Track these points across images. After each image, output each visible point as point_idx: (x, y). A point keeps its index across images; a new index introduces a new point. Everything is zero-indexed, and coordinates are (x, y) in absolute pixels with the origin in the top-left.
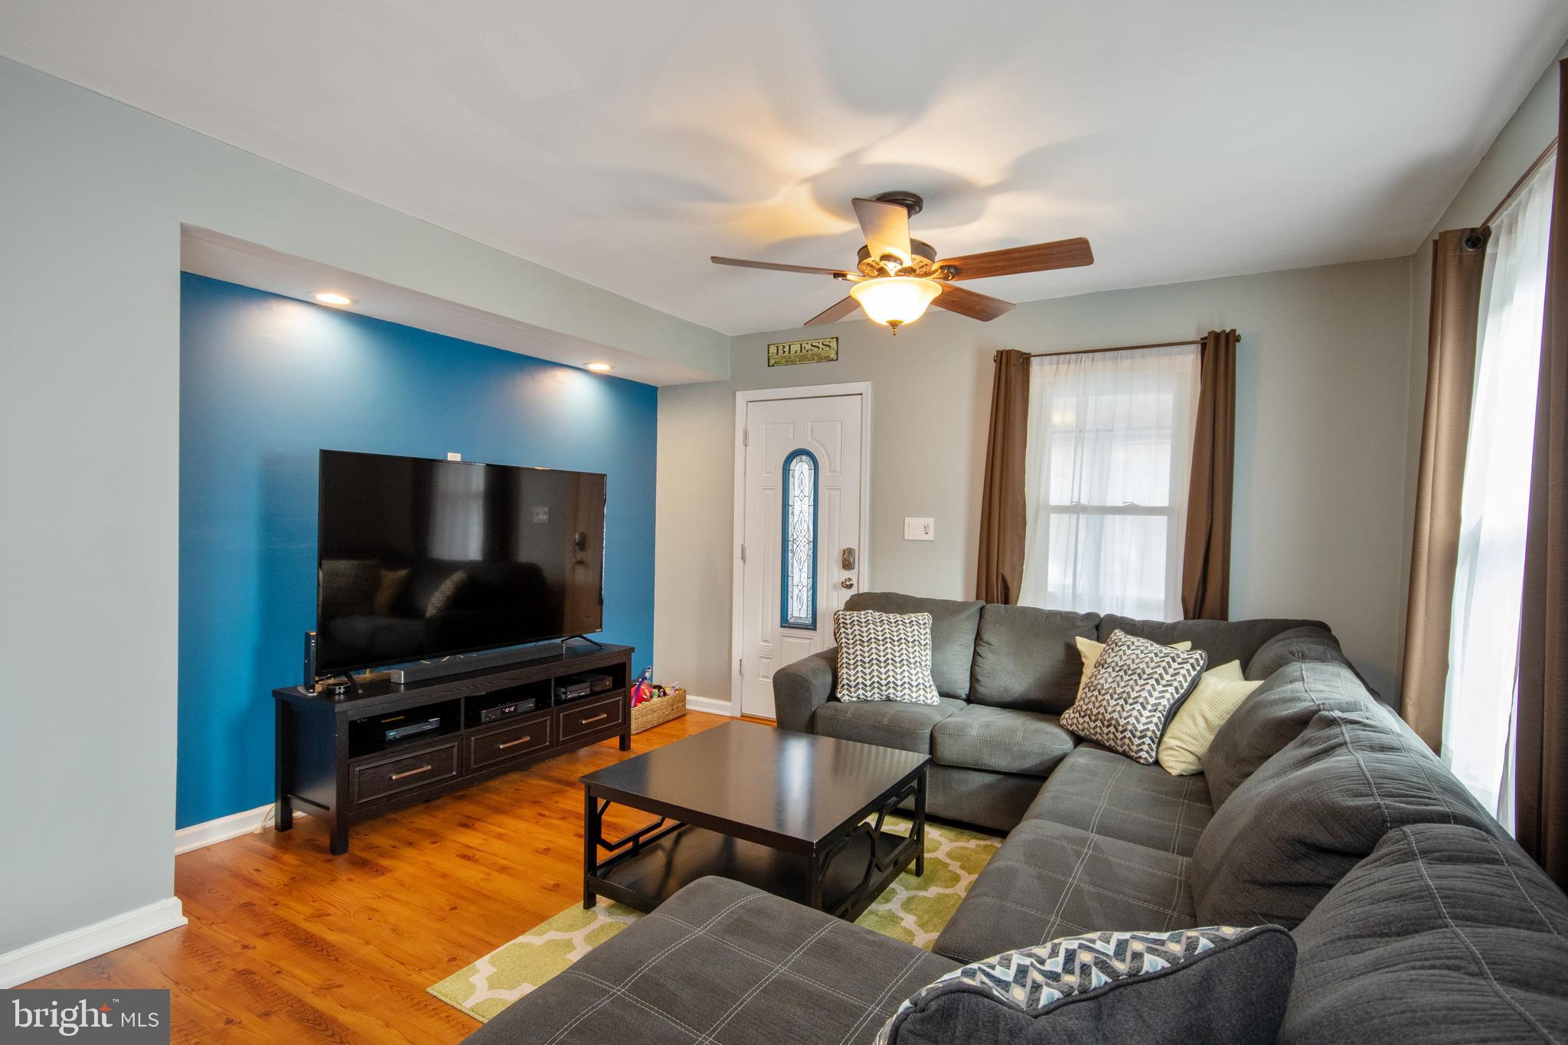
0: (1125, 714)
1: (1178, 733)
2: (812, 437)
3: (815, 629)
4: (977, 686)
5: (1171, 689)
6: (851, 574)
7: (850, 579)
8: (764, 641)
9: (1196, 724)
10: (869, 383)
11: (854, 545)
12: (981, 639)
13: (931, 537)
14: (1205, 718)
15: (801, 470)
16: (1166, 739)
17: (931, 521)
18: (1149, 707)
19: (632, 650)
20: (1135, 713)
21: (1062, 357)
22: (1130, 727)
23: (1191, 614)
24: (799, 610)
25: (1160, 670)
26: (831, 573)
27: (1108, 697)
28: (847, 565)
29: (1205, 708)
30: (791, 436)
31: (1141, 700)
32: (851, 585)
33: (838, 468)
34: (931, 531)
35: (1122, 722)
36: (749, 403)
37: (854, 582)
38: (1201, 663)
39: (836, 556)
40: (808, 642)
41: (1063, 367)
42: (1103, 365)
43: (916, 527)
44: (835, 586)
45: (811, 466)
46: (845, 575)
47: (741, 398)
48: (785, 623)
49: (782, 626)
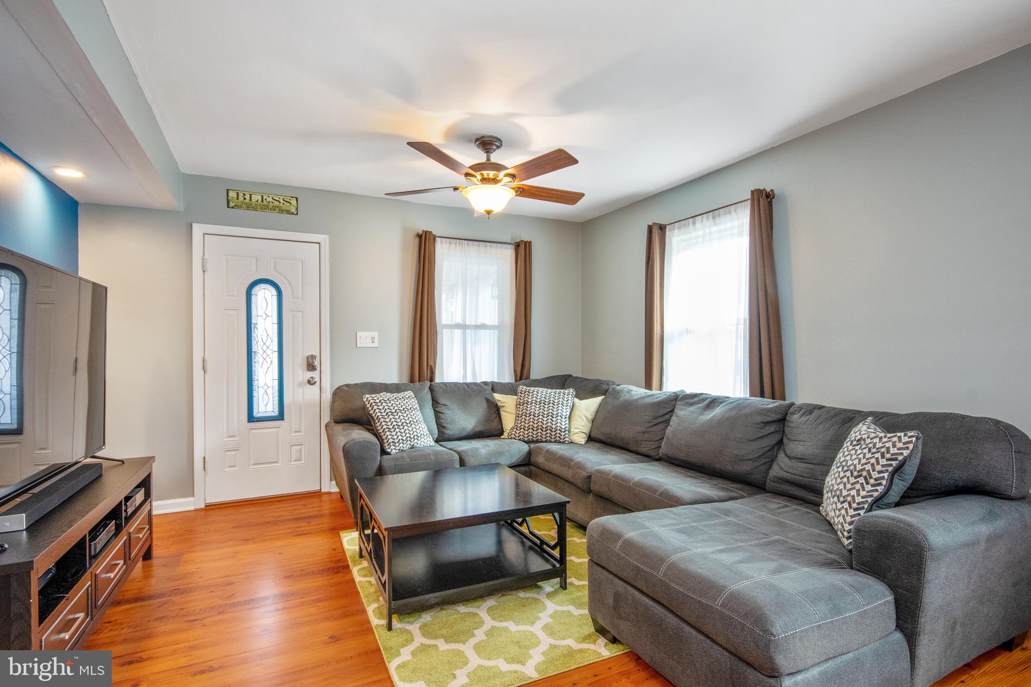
0: (554, 423)
1: (577, 426)
2: (275, 270)
3: (283, 419)
4: (445, 433)
6: (315, 374)
7: (312, 378)
8: (230, 437)
9: (583, 420)
10: (327, 237)
11: (316, 353)
12: (438, 403)
13: (376, 344)
14: (585, 417)
15: (265, 297)
16: (572, 430)
17: (376, 334)
18: (564, 417)
19: (152, 459)
20: (559, 421)
21: (452, 240)
22: (558, 428)
23: (518, 378)
24: (266, 405)
25: (561, 400)
26: (296, 374)
28: (311, 367)
29: (584, 412)
30: (254, 268)
31: (558, 414)
32: (315, 382)
33: (300, 296)
34: (376, 340)
35: (554, 427)
36: (205, 235)
37: (317, 380)
38: (574, 393)
39: (301, 361)
40: (276, 430)
41: (453, 246)
42: (473, 248)
43: (365, 339)
44: (300, 384)
45: (274, 292)
46: (310, 374)
47: (198, 229)
48: (251, 418)
49: (249, 421)
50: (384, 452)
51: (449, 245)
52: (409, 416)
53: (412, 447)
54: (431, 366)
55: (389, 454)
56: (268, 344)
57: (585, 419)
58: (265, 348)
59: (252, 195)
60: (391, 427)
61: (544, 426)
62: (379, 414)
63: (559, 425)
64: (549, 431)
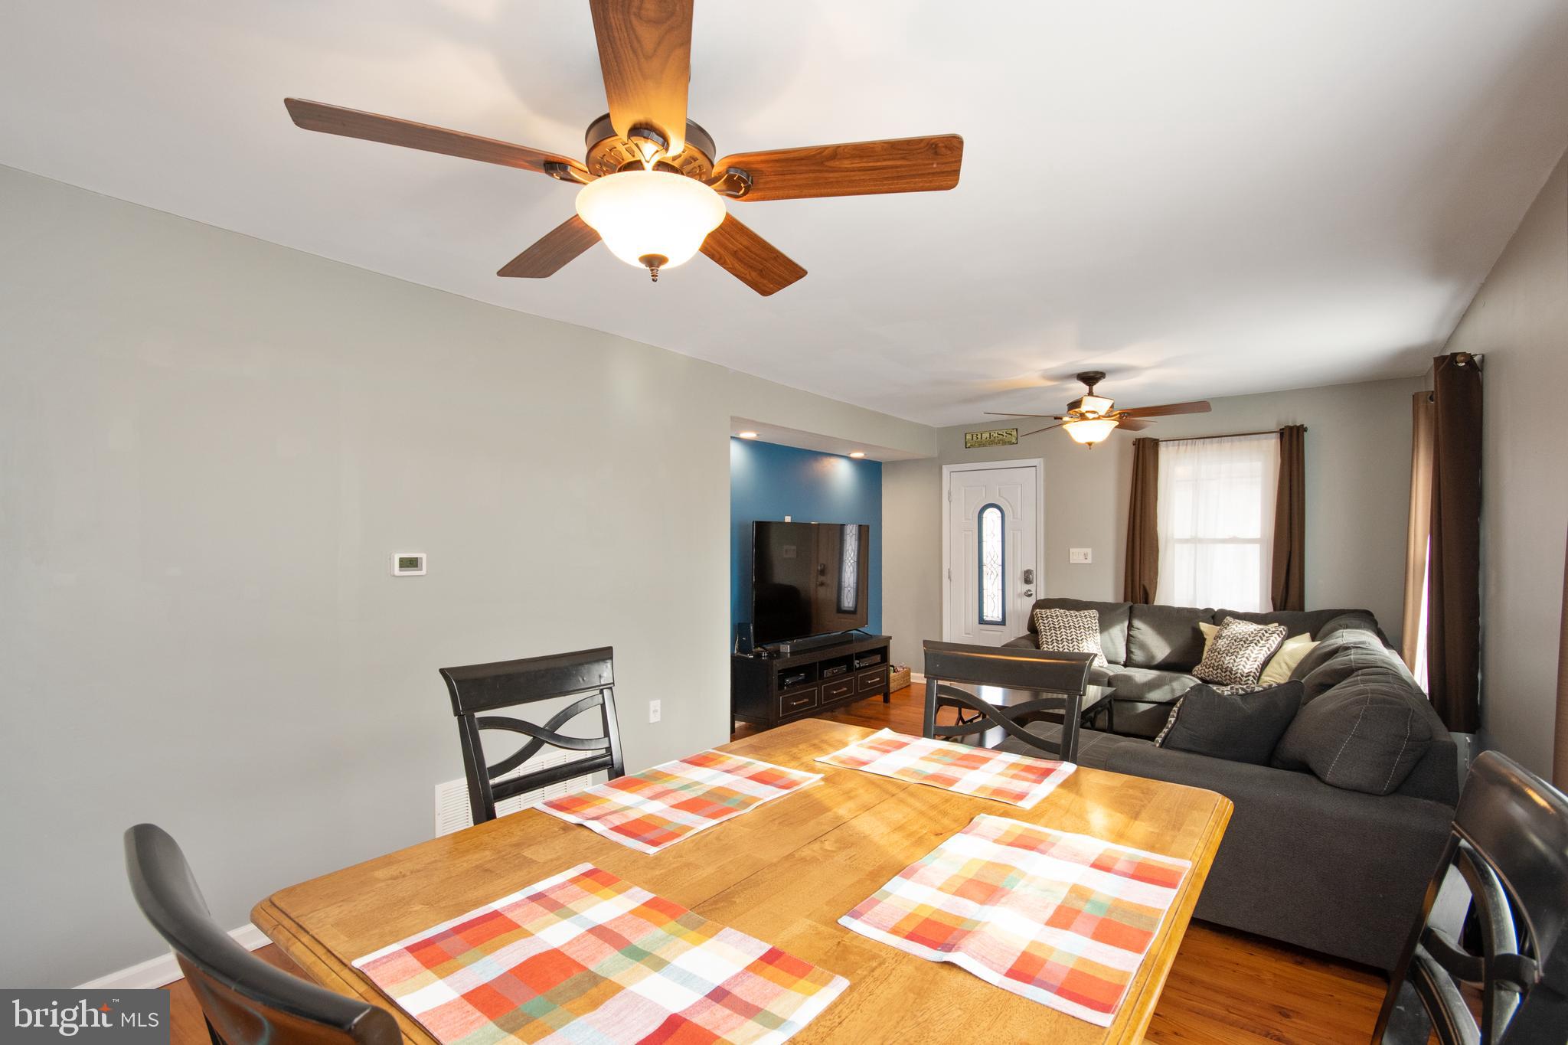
1: (1270, 674)
2: (1000, 495)
3: (1005, 625)
4: (1132, 655)
5: (1265, 649)
6: (1031, 587)
7: (1030, 591)
8: (966, 634)
9: (1281, 667)
10: (1041, 459)
11: (1032, 567)
12: (1133, 626)
13: (1089, 561)
14: (1287, 664)
15: (992, 517)
16: (1262, 677)
17: (1089, 551)
18: (1251, 659)
19: (890, 638)
20: (1242, 663)
21: (1181, 441)
22: (1239, 671)
23: (1278, 607)
24: (992, 610)
25: (1258, 638)
26: (1017, 586)
27: (1224, 655)
28: (1028, 580)
29: (1287, 658)
30: (984, 495)
31: (1246, 655)
32: (1031, 595)
33: (1019, 517)
34: (1090, 557)
35: (1235, 668)
36: (951, 473)
37: (1033, 592)
38: (1284, 633)
39: (1019, 575)
40: (1000, 634)
41: (1182, 448)
42: (1212, 447)
43: (1078, 555)
44: (1019, 596)
45: (999, 514)
46: (1027, 587)
47: (946, 469)
48: (982, 621)
49: (980, 624)
56: (994, 559)
57: (1284, 666)
58: (992, 562)
61: (1225, 666)
63: (1241, 667)
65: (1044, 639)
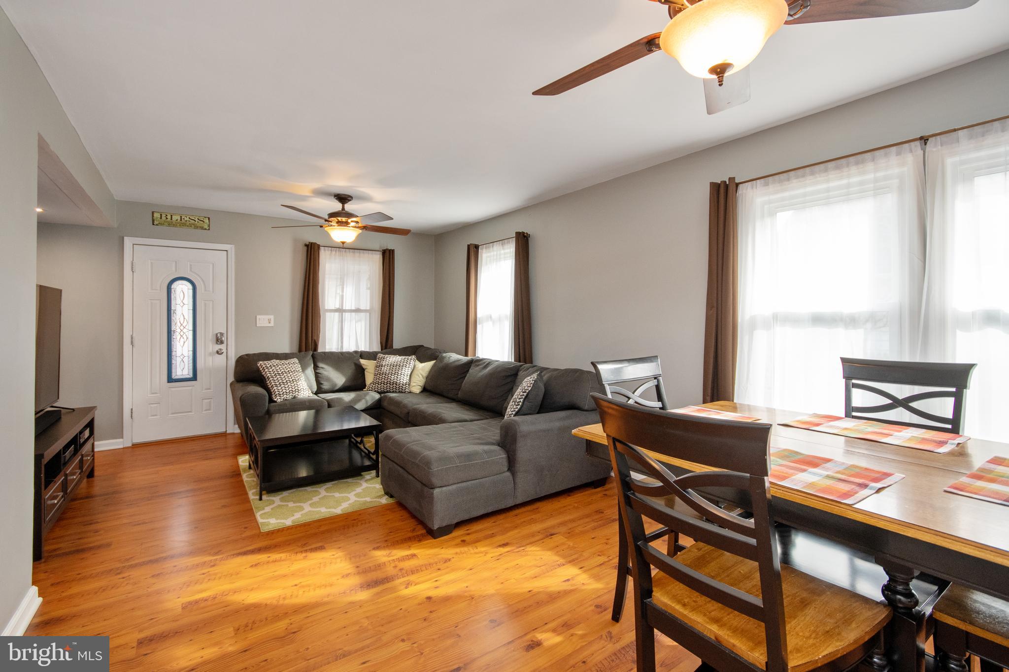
0: (398, 379)
1: (415, 381)
2: (191, 270)
3: (195, 380)
5: (410, 368)
6: (223, 347)
7: (220, 349)
8: (153, 393)
9: (419, 376)
10: (233, 246)
11: (224, 331)
12: (318, 367)
13: (272, 324)
14: (421, 375)
15: (182, 290)
16: (411, 384)
17: (272, 317)
18: (405, 375)
20: (402, 378)
22: (401, 383)
23: (383, 348)
24: (182, 369)
25: (405, 363)
26: (207, 347)
27: (390, 375)
28: (219, 341)
29: (421, 372)
30: (174, 269)
31: (402, 373)
32: (223, 353)
33: (211, 290)
34: (272, 322)
35: (398, 382)
36: (134, 245)
37: (224, 351)
38: (415, 361)
39: (211, 336)
40: (190, 388)
41: (334, 254)
43: (263, 321)
44: (211, 354)
45: (190, 286)
46: (218, 347)
47: (128, 242)
48: (170, 380)
49: (169, 382)
50: (271, 401)
51: (330, 252)
52: (292, 376)
53: (295, 397)
54: (315, 341)
55: (276, 402)
56: (184, 325)
57: (421, 376)
58: (182, 328)
59: (173, 216)
60: (278, 383)
61: (392, 382)
62: (269, 375)
63: (402, 380)
64: (395, 385)
65: (273, 384)
